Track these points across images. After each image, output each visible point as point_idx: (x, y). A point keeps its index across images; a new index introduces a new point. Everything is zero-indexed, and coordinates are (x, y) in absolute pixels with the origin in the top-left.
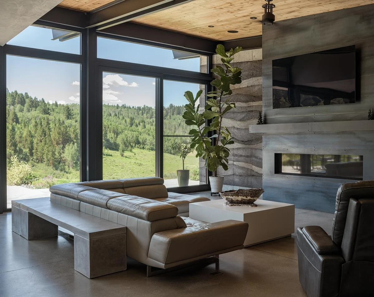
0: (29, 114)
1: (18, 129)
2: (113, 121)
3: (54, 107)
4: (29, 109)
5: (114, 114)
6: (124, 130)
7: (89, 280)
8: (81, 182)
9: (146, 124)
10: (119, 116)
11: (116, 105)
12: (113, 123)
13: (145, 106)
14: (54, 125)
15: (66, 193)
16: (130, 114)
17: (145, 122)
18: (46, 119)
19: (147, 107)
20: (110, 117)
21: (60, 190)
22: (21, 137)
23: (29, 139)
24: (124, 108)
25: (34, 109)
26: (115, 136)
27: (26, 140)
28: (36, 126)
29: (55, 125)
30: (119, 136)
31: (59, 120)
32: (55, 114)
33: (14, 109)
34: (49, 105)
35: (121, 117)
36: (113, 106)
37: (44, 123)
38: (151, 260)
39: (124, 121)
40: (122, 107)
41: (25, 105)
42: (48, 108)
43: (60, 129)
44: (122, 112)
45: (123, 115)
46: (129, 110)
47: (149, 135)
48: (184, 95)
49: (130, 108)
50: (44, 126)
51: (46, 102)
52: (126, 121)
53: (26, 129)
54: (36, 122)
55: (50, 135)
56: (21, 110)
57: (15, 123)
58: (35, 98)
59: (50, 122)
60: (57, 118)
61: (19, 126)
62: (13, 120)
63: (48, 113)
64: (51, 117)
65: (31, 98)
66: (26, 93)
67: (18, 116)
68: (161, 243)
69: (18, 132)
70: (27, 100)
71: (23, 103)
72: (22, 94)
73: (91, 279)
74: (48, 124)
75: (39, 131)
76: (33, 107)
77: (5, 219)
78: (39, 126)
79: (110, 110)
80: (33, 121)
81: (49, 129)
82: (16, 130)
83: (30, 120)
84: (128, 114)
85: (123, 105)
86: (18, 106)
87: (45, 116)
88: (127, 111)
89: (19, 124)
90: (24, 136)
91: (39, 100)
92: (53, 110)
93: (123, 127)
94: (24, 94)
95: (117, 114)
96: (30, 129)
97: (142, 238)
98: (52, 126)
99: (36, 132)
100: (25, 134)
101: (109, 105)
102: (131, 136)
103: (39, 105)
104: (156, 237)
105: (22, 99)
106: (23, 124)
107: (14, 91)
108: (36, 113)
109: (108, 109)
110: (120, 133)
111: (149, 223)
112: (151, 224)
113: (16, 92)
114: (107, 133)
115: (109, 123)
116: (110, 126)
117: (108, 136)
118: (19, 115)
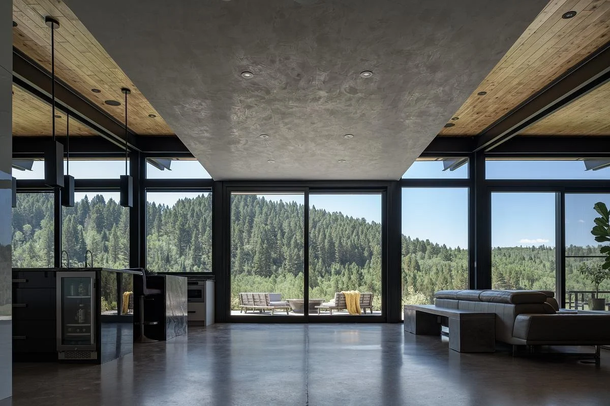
0: (430, 261)
1: (420, 276)
2: (527, 266)
3: (456, 253)
4: (430, 256)
5: (529, 257)
6: (542, 276)
7: (459, 354)
8: (466, 292)
9: (573, 268)
10: (535, 260)
11: (531, 247)
12: (527, 268)
13: (571, 245)
14: (456, 271)
15: (447, 296)
16: (550, 257)
17: (571, 266)
18: (447, 266)
19: (575, 246)
20: (523, 261)
21: (443, 295)
22: (422, 285)
23: (430, 286)
24: (542, 250)
25: (436, 256)
26: (530, 283)
27: (427, 288)
28: (437, 273)
29: (458, 272)
30: (534, 284)
31: (462, 267)
32: (457, 260)
33: (416, 257)
34: (451, 251)
35: (538, 261)
36: (527, 248)
37: (446, 271)
38: (515, 338)
39: (542, 265)
40: (539, 248)
41: (426, 252)
42: (450, 254)
43: (463, 275)
44: (539, 255)
45: (541, 258)
46: (550, 252)
47: (578, 282)
48: (594, 208)
49: (551, 249)
50: (445, 273)
51: (448, 248)
52: (544, 266)
53: (427, 277)
54: (437, 269)
55: (451, 283)
56: (423, 258)
57: (416, 271)
58: (437, 245)
59: (452, 269)
60: (460, 264)
61: (420, 273)
62: (414, 268)
63: (450, 260)
64: (453, 264)
65: (433, 245)
66: (427, 240)
67: (420, 264)
68: (523, 320)
69: (419, 280)
70: (428, 247)
71: (424, 250)
72: (423, 241)
73: (461, 352)
74: (450, 271)
75: (441, 279)
76: (435, 254)
77: (401, 326)
78: (440, 273)
79: (523, 254)
80: (434, 269)
81: (451, 276)
82: (417, 277)
83: (431, 267)
84: (548, 257)
85: (541, 247)
86: (419, 254)
87: (447, 263)
88: (546, 254)
89: (420, 271)
90: (425, 283)
91: (440, 246)
92: (456, 256)
93: (540, 272)
94: (425, 241)
95: (533, 257)
96: (431, 277)
97: (508, 321)
98: (453, 273)
99: (436, 280)
100: (426, 282)
101: (523, 247)
102: (552, 284)
103: (440, 252)
104: (520, 317)
105: (423, 246)
106: (424, 272)
107: (415, 239)
108: (437, 260)
109: (521, 252)
110: (537, 280)
111: (513, 305)
112: (515, 307)
113: (417, 239)
114: (519, 280)
115: (522, 269)
116: (523, 272)
117: (520, 283)
118: (420, 262)
